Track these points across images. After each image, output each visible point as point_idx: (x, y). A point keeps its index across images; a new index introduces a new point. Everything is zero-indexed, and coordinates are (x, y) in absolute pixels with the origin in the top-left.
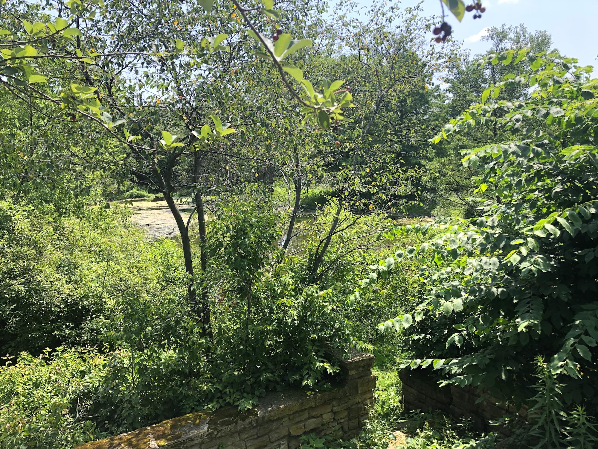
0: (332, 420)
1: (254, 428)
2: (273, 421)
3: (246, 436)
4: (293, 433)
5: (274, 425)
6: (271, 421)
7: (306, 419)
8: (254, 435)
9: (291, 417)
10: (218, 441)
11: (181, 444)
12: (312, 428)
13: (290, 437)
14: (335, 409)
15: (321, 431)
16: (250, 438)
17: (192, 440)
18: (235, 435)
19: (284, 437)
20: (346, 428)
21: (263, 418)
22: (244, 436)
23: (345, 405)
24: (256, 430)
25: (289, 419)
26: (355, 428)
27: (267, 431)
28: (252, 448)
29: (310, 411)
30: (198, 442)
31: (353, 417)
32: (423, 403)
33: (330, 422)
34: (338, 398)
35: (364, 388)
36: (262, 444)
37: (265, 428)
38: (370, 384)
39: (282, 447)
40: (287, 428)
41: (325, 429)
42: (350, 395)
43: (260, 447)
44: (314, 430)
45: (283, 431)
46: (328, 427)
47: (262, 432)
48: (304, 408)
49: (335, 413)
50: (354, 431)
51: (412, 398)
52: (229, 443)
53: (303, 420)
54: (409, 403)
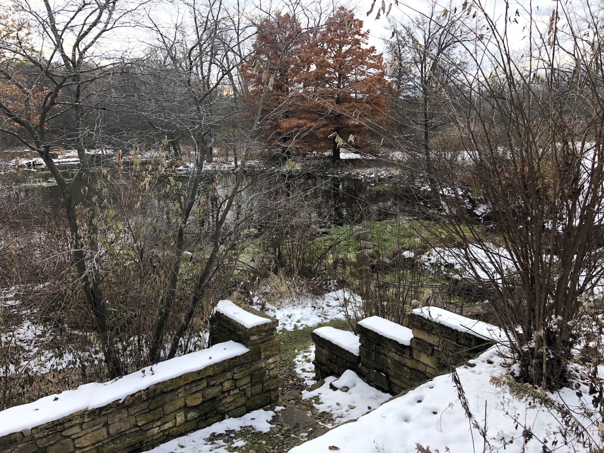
0: (233, 388)
1: (144, 401)
2: (167, 393)
3: (136, 411)
4: (189, 404)
5: (168, 397)
6: (163, 393)
7: (204, 389)
8: (145, 409)
9: (187, 387)
10: (103, 419)
11: (57, 425)
12: (210, 397)
13: (186, 408)
14: (236, 376)
15: (222, 399)
16: (141, 412)
17: (71, 420)
18: (123, 410)
19: (180, 409)
20: (249, 394)
21: (155, 390)
22: (133, 411)
23: (247, 371)
24: (147, 404)
25: (185, 390)
26: (258, 394)
27: (160, 404)
28: (144, 422)
29: (209, 380)
30: (77, 422)
31: (257, 383)
32: (334, 363)
33: (231, 390)
34: (239, 365)
35: (268, 353)
36: (156, 418)
37: (157, 400)
38: (274, 348)
39: (178, 419)
40: (183, 399)
41: (226, 397)
42: (252, 361)
43: (153, 421)
44: (213, 399)
45: (180, 403)
46: (229, 395)
47: (153, 405)
48: (201, 377)
49: (237, 379)
50: (258, 396)
51: (324, 359)
52: (116, 420)
53: (201, 390)
54: (321, 363)
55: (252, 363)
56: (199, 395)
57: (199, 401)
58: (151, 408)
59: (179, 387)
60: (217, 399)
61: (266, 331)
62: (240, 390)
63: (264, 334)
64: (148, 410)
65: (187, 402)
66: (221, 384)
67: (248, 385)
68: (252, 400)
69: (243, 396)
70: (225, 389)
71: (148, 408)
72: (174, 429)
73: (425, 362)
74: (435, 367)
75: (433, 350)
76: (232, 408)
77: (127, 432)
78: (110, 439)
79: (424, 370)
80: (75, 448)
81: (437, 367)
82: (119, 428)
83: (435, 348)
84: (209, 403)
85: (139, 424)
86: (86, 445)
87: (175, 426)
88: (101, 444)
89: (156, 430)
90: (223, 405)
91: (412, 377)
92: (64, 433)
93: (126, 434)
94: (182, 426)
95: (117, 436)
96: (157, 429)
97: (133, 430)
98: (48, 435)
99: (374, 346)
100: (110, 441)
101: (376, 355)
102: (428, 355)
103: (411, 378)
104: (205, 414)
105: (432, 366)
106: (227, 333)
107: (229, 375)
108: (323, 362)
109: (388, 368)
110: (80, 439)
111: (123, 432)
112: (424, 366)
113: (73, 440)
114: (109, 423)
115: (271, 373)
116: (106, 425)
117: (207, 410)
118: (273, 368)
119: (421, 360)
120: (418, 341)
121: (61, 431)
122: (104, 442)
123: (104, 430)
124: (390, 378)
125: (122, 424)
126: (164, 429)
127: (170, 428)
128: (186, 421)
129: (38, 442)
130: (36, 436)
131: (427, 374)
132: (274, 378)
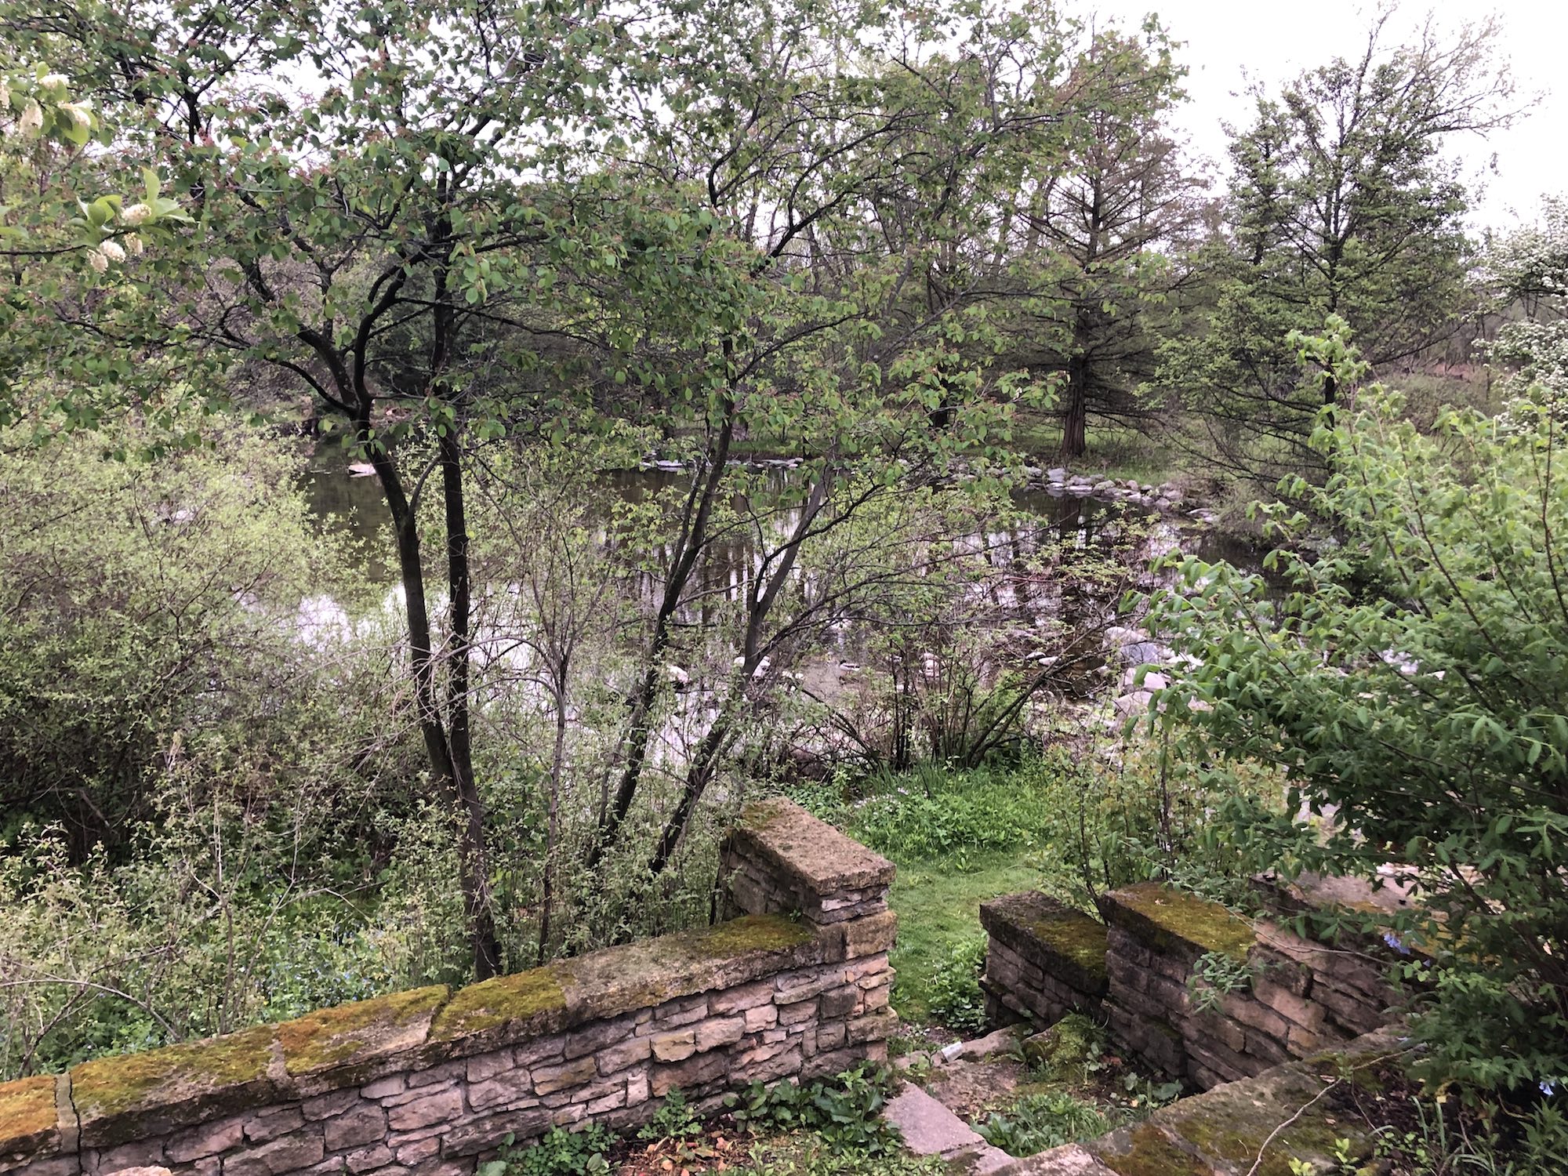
0: (773, 1026)
1: (555, 1036)
2: (608, 1022)
3: (534, 1058)
4: (662, 1055)
5: (612, 1033)
6: (601, 1020)
7: (699, 1021)
8: (555, 1056)
9: (659, 1014)
10: (457, 1069)
11: (351, 1070)
12: (714, 1043)
13: (654, 1064)
14: (782, 997)
15: (744, 1051)
16: (545, 1063)
17: (383, 1063)
18: (502, 1053)
19: (640, 1063)
20: (810, 1046)
21: (579, 1012)
22: (526, 1058)
23: (810, 987)
24: (558, 1045)
25: (654, 1019)
26: (834, 1048)
27: (591, 1047)
28: (549, 1088)
29: (714, 999)
30: (398, 1068)
31: (832, 1019)
32: (1036, 989)
33: (766, 1030)
34: (790, 970)
35: (865, 948)
36: (578, 1080)
37: (585, 1038)
38: (880, 936)
39: (632, 1089)
40: (646, 1040)
41: (752, 1048)
42: (824, 963)
43: (572, 1087)
44: (721, 1049)
45: (637, 1049)
46: (761, 1042)
47: (577, 1048)
48: (693, 991)
49: (780, 1008)
50: (832, 1055)
51: (1010, 976)
52: (486, 1074)
53: (692, 1024)
54: (1002, 987)
55: (825, 968)
56: (686, 1034)
57: (683, 1053)
58: (568, 1056)
59: (640, 1010)
60: (731, 1052)
61: (862, 891)
62: (788, 1035)
63: (856, 897)
64: (560, 1059)
65: (656, 1049)
66: (742, 1013)
67: (809, 1024)
68: (819, 1062)
69: (796, 1050)
70: (752, 1028)
71: (563, 1054)
72: (622, 1114)
73: (1284, 1013)
74: (1312, 1030)
75: (1311, 982)
76: (763, 1077)
77: (511, 1107)
78: (471, 1118)
79: (1280, 1035)
80: (390, 1130)
81: (1321, 1032)
82: (493, 1095)
83: (1316, 977)
84: (710, 1059)
85: (539, 1091)
86: (414, 1126)
87: (625, 1107)
88: (446, 1128)
89: (577, 1111)
90: (743, 1068)
91: (1248, 1050)
92: (367, 1093)
93: (507, 1111)
94: (641, 1109)
95: (485, 1113)
96: (581, 1107)
97: (523, 1104)
98: (331, 1092)
99: (1147, 955)
100: (469, 1124)
101: (1150, 982)
102: (1295, 995)
103: (1243, 1052)
104: (698, 1086)
105: (1305, 1024)
106: (763, 884)
107: (762, 994)
108: (1007, 982)
109: (1182, 1017)
110: (400, 1110)
111: (499, 1105)
112: (1282, 1026)
113: (386, 1110)
114: (470, 1078)
115: (869, 1000)
116: (462, 1081)
117: (705, 1075)
118: (875, 988)
119: (1275, 1006)
120: (1267, 952)
121: (360, 1086)
122: (455, 1123)
123: (456, 1095)
124: (1186, 1043)
125: (499, 1088)
126: (598, 1110)
127: (613, 1110)
128: (652, 1097)
129: (306, 1107)
130: (303, 1091)
131: (1290, 1046)
132: (878, 1012)
